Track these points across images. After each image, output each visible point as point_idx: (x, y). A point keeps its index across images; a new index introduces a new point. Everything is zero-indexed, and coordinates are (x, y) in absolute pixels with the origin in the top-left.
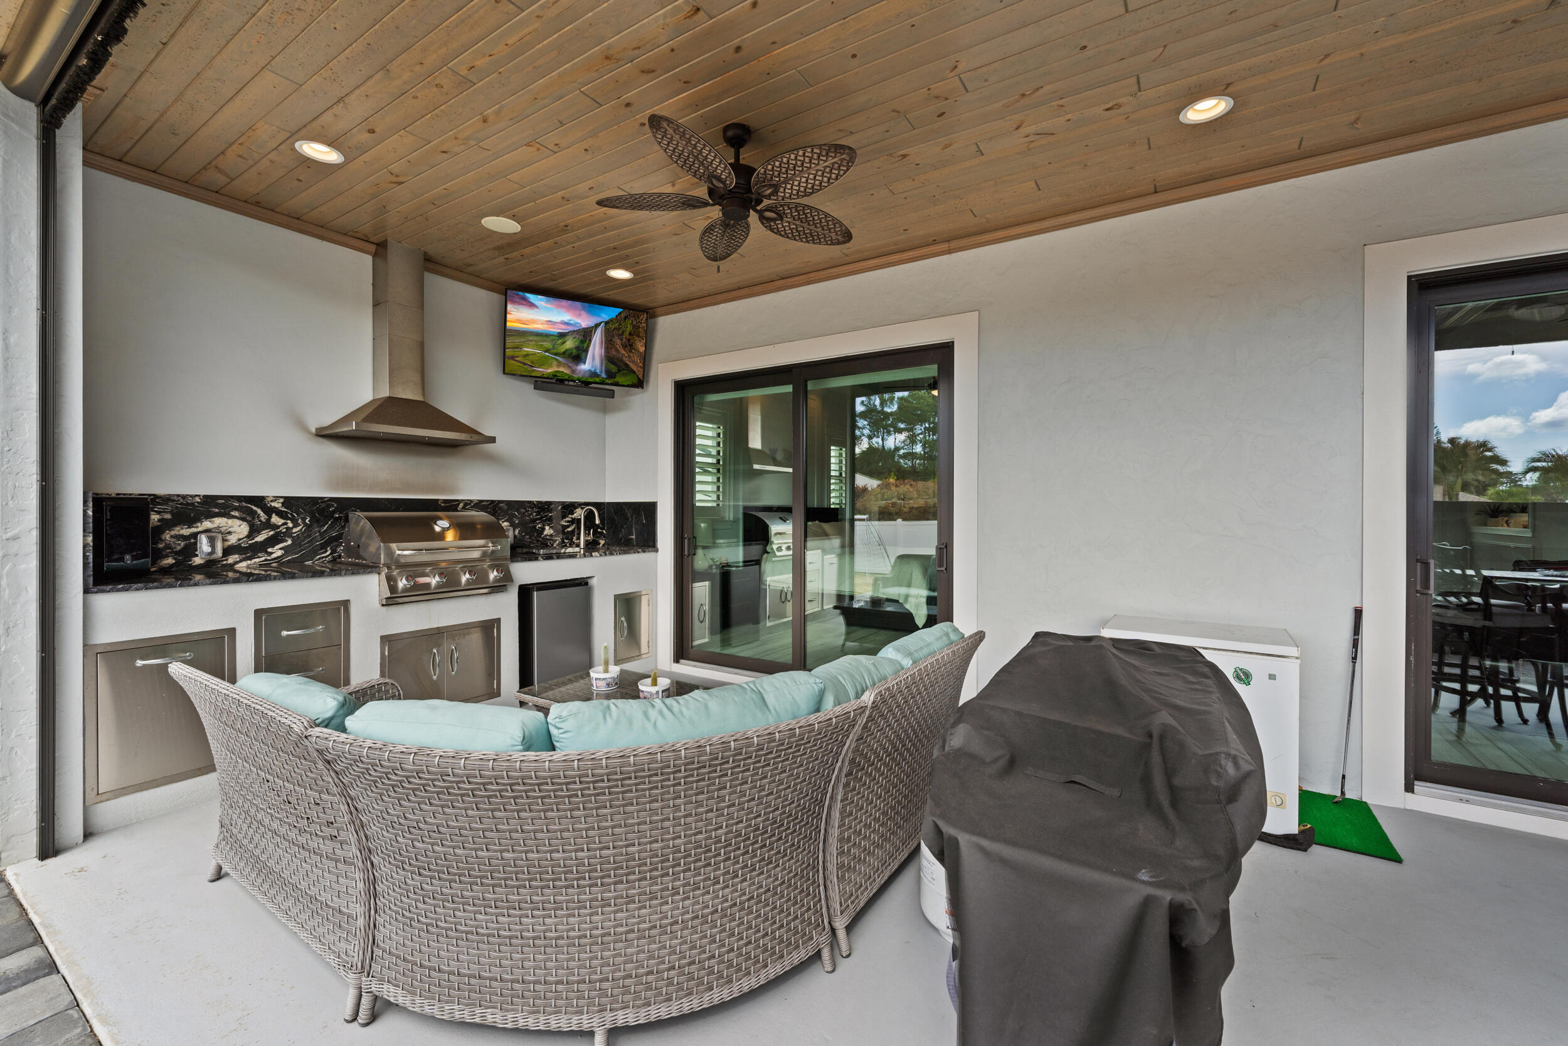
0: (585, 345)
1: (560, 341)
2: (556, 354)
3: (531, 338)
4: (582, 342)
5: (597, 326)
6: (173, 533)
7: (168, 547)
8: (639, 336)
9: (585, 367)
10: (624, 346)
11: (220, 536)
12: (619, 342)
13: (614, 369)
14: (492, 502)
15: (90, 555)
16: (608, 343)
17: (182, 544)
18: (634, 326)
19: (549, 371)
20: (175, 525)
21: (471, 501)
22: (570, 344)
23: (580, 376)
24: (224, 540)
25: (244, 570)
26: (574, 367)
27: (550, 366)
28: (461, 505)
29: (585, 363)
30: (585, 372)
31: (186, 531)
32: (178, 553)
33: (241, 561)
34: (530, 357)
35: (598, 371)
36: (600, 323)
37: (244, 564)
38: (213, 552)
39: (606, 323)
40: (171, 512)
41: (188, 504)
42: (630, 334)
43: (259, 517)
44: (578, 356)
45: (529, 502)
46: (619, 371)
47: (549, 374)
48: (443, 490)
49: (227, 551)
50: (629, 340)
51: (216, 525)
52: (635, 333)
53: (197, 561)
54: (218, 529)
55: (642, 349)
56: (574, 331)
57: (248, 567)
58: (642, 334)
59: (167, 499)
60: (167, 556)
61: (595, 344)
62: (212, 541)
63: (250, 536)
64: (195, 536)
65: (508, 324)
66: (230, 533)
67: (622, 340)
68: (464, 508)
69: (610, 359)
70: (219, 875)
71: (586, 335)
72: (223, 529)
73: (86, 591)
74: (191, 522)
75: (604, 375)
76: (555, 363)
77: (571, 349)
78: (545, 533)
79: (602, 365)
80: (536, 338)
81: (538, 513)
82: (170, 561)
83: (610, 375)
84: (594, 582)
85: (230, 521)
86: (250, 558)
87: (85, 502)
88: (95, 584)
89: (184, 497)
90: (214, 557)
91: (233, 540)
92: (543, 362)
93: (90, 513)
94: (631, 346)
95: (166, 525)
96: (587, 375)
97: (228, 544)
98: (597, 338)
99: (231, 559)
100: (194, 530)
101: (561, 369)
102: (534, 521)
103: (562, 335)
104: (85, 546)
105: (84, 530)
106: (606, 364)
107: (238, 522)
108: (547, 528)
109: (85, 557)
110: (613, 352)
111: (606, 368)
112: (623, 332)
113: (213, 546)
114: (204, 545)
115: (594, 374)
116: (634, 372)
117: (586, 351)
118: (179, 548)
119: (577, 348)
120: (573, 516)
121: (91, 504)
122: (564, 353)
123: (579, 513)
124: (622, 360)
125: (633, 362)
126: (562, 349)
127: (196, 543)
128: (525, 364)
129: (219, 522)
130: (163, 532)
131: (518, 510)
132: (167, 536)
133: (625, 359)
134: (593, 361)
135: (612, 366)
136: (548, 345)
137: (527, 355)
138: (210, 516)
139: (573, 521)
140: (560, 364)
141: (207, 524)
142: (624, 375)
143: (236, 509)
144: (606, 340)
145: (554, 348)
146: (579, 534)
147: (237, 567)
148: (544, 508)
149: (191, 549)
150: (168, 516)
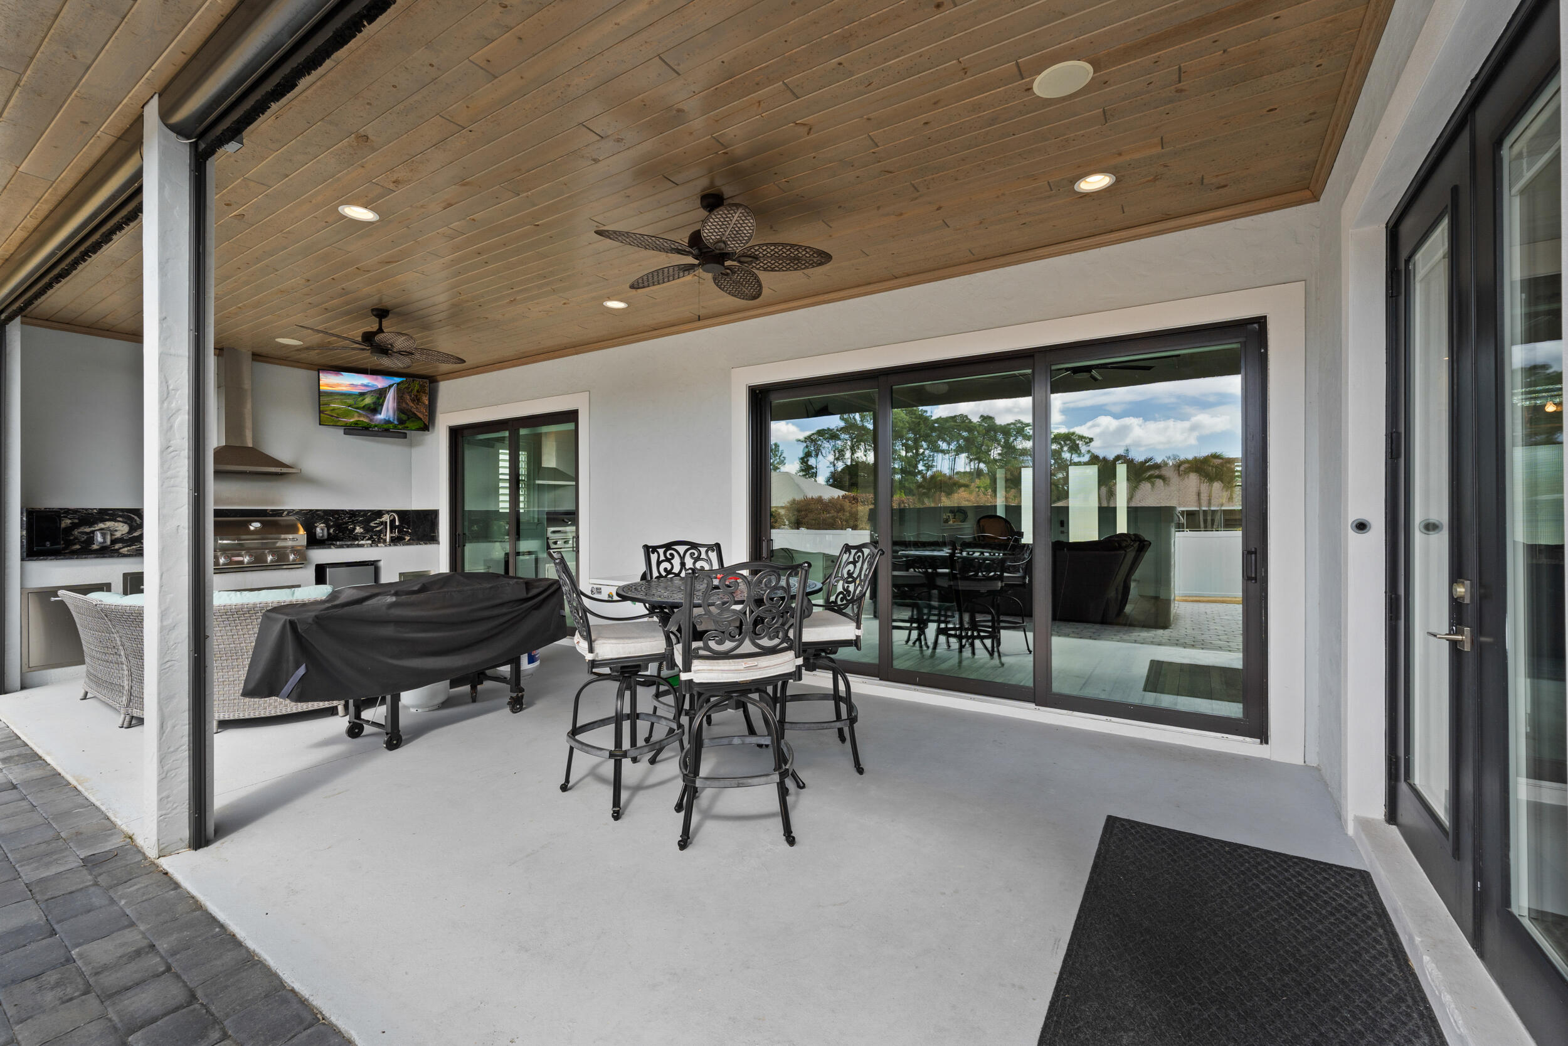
0: (381, 401)
1: (361, 398)
2: (357, 408)
3: (336, 397)
4: (378, 398)
5: (390, 386)
6: (79, 530)
7: (76, 538)
8: (424, 392)
9: (381, 417)
10: (413, 401)
11: (109, 532)
12: (408, 397)
13: (404, 417)
14: (311, 510)
15: (25, 541)
16: (400, 398)
17: (85, 537)
18: (420, 386)
19: (352, 420)
20: (81, 526)
21: (293, 510)
22: (368, 400)
23: (377, 423)
24: (112, 535)
25: (126, 553)
26: (372, 417)
27: (353, 417)
28: (285, 513)
29: (380, 414)
30: (381, 420)
31: (88, 530)
32: (83, 542)
33: (123, 547)
34: (337, 411)
35: (391, 419)
36: (393, 385)
37: (126, 549)
38: (105, 542)
39: (398, 384)
40: (78, 519)
41: (89, 514)
42: (418, 391)
43: (136, 521)
44: (375, 409)
45: (343, 510)
46: (409, 419)
47: (352, 423)
48: (273, 504)
49: (114, 542)
50: (417, 396)
51: (107, 526)
52: (421, 390)
53: (95, 547)
54: (108, 529)
55: (427, 403)
56: (372, 391)
57: (128, 551)
58: (427, 391)
59: (76, 511)
60: (75, 544)
61: (389, 399)
62: (104, 536)
63: (129, 532)
64: (93, 532)
65: (321, 388)
66: (116, 531)
67: (411, 396)
68: (288, 515)
69: (401, 410)
70: (85, 698)
71: (381, 393)
72: (111, 529)
73: (22, 560)
74: (91, 524)
75: (396, 422)
76: (356, 414)
77: (369, 404)
78: (356, 531)
79: (394, 415)
80: (340, 397)
81: (350, 518)
82: (78, 547)
83: (401, 422)
84: (381, 564)
85: (116, 524)
86: (130, 546)
87: (22, 513)
88: (28, 555)
89: (86, 510)
90: (105, 545)
91: (118, 535)
92: (346, 414)
93: (25, 519)
94: (418, 400)
95: (74, 526)
96: (383, 422)
97: (114, 537)
98: (391, 396)
99: (117, 546)
100: (93, 529)
101: (361, 419)
102: (347, 523)
103: (362, 394)
104: (21, 537)
105: (21, 528)
106: (398, 414)
107: (122, 524)
108: (358, 528)
109: (22, 542)
110: (404, 405)
111: (398, 417)
112: (412, 390)
113: (104, 538)
114: (99, 538)
115: (388, 422)
116: (421, 419)
117: (382, 405)
118: (83, 539)
119: (374, 403)
120: (381, 520)
121: (25, 514)
122: (364, 407)
123: (386, 518)
124: (411, 411)
125: (420, 412)
126: (362, 404)
127: (93, 537)
128: (332, 416)
129: (108, 524)
130: (73, 530)
131: (333, 516)
132: (76, 532)
133: (413, 410)
134: (389, 410)
135: (403, 415)
136: (351, 402)
137: (333, 410)
138: (103, 521)
139: (382, 523)
140: (360, 415)
141: (101, 525)
142: (413, 421)
143: (120, 516)
144: (398, 397)
145: (355, 404)
146: (386, 532)
147: (121, 551)
148: (353, 514)
149: (91, 539)
150: (77, 521)
